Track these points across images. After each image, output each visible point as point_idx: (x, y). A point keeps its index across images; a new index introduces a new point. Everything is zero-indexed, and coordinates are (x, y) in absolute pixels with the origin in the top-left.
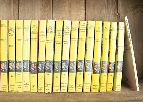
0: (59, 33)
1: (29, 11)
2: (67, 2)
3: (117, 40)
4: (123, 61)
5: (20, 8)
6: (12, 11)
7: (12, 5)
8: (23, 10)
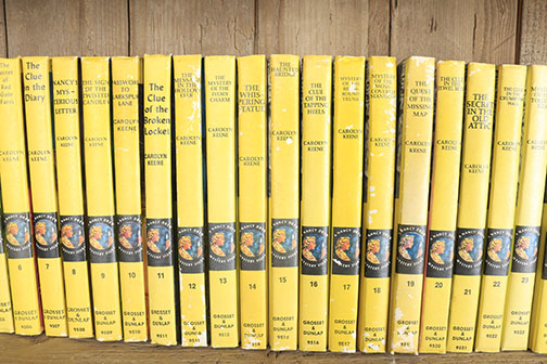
1: (433, 27)
5: (396, 13)
6: (365, 27)
8: (409, 20)
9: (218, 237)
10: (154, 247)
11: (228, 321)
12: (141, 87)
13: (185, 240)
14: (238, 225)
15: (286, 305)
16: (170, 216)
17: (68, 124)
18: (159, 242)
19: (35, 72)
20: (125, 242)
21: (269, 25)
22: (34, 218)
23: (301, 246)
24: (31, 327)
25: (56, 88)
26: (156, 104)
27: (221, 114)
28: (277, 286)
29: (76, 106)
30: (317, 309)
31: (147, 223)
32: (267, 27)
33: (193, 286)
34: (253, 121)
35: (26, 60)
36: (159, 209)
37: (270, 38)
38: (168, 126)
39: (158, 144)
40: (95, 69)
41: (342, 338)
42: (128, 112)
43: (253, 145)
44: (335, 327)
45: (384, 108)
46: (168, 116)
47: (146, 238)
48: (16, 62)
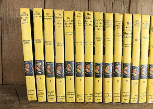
10: (126, 72)
13: (134, 70)
17: (99, 33)
22: (86, 64)
24: (82, 100)
25: (96, 22)
32: (133, 4)
37: (134, 8)
39: (128, 41)
48: (82, 13)
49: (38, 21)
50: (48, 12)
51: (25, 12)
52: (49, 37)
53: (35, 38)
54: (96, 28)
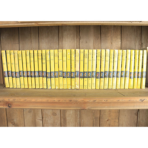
0: (112, 56)
1: (86, 43)
2: (110, 37)
3: (143, 60)
4: (146, 71)
5: (80, 40)
6: (76, 43)
7: (75, 38)
8: (82, 42)
9: (52, 73)
10: (44, 75)
11: (54, 85)
12: (42, 54)
13: (48, 74)
14: (55, 72)
15: (61, 82)
16: (46, 71)
17: (32, 59)
18: (44, 74)
19: (28, 52)
20: (40, 74)
21: (61, 43)
22: (27, 72)
23: (63, 74)
24: (27, 87)
25: (30, 54)
26: (44, 56)
27: (52, 57)
28: (60, 80)
29: (33, 57)
30: (65, 83)
31: (43, 72)
32: (60, 43)
33: (49, 80)
34: (56, 58)
35: (26, 51)
36: (44, 70)
38: (45, 59)
39: (44, 61)
40: (36, 52)
41: (69, 87)
42: (40, 57)
43: (56, 61)
44: (68, 85)
45: (73, 56)
46: (45, 58)
47: (43, 74)
48: (25, 51)
49: (8, 55)
50: (12, 51)
51: (3, 52)
52: (13, 62)
53: (7, 62)
54: (31, 57)
